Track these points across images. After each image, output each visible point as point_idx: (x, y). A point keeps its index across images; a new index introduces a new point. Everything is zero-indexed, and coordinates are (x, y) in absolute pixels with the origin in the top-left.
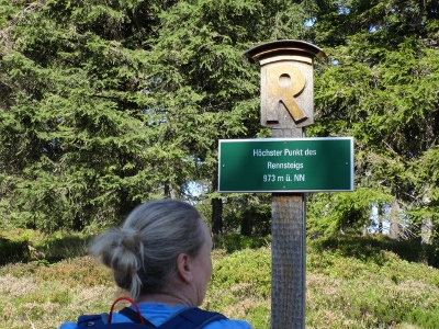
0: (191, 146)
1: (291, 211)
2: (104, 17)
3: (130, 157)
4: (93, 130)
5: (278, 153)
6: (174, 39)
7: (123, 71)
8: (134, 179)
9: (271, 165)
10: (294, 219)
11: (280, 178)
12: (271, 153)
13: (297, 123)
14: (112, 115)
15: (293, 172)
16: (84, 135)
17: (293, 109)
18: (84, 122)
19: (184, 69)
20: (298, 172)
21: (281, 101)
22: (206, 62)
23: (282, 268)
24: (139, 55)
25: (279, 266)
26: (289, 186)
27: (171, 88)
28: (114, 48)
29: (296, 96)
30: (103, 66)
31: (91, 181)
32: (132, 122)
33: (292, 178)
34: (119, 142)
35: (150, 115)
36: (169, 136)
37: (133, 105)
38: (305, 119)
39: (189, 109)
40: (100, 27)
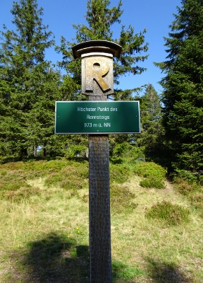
0: (39, 136)
1: (101, 146)
2: (18, 105)
3: (24, 138)
4: (14, 131)
5: (94, 110)
6: (35, 110)
7: (22, 118)
8: (25, 144)
9: (89, 117)
10: (104, 151)
11: (95, 125)
12: (89, 110)
13: (104, 92)
14: (19, 128)
15: (103, 121)
16: (12, 133)
17: (102, 84)
18: (12, 129)
19: (38, 118)
20: (106, 122)
21: (94, 79)
22: (43, 116)
23: (96, 182)
24: (26, 114)
25: (95, 180)
26: (101, 130)
27: (34, 122)
28: (20, 112)
29: (103, 76)
30: (17, 116)
31: (14, 144)
32: (24, 130)
33: (102, 125)
34: (21, 134)
35: (29, 128)
36: (33, 134)
37: (25, 126)
38: (110, 90)
39: (39, 127)
40: (17, 107)
